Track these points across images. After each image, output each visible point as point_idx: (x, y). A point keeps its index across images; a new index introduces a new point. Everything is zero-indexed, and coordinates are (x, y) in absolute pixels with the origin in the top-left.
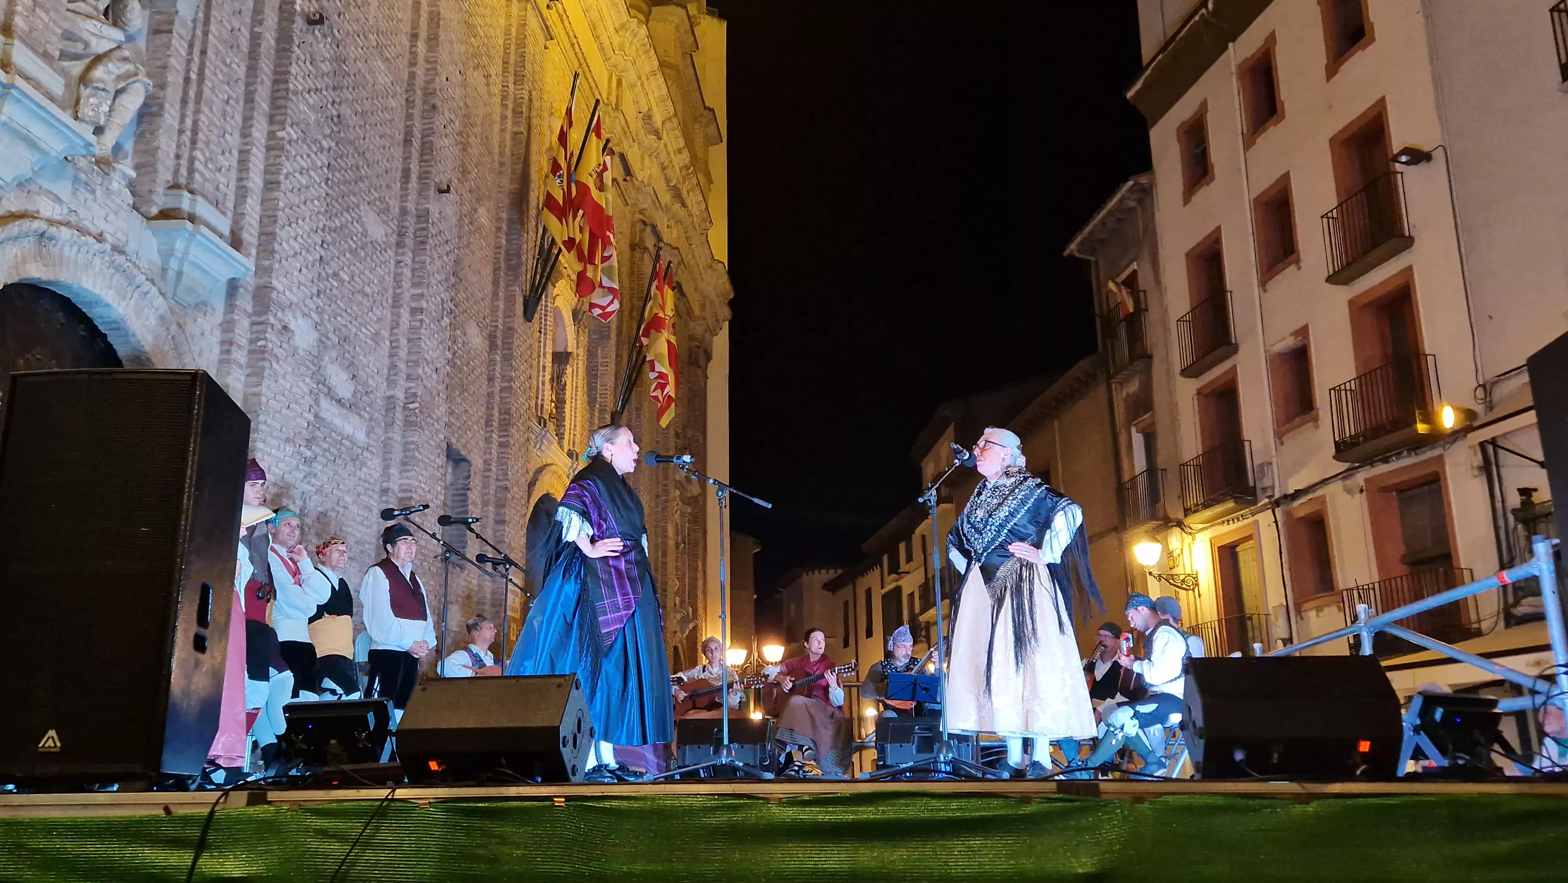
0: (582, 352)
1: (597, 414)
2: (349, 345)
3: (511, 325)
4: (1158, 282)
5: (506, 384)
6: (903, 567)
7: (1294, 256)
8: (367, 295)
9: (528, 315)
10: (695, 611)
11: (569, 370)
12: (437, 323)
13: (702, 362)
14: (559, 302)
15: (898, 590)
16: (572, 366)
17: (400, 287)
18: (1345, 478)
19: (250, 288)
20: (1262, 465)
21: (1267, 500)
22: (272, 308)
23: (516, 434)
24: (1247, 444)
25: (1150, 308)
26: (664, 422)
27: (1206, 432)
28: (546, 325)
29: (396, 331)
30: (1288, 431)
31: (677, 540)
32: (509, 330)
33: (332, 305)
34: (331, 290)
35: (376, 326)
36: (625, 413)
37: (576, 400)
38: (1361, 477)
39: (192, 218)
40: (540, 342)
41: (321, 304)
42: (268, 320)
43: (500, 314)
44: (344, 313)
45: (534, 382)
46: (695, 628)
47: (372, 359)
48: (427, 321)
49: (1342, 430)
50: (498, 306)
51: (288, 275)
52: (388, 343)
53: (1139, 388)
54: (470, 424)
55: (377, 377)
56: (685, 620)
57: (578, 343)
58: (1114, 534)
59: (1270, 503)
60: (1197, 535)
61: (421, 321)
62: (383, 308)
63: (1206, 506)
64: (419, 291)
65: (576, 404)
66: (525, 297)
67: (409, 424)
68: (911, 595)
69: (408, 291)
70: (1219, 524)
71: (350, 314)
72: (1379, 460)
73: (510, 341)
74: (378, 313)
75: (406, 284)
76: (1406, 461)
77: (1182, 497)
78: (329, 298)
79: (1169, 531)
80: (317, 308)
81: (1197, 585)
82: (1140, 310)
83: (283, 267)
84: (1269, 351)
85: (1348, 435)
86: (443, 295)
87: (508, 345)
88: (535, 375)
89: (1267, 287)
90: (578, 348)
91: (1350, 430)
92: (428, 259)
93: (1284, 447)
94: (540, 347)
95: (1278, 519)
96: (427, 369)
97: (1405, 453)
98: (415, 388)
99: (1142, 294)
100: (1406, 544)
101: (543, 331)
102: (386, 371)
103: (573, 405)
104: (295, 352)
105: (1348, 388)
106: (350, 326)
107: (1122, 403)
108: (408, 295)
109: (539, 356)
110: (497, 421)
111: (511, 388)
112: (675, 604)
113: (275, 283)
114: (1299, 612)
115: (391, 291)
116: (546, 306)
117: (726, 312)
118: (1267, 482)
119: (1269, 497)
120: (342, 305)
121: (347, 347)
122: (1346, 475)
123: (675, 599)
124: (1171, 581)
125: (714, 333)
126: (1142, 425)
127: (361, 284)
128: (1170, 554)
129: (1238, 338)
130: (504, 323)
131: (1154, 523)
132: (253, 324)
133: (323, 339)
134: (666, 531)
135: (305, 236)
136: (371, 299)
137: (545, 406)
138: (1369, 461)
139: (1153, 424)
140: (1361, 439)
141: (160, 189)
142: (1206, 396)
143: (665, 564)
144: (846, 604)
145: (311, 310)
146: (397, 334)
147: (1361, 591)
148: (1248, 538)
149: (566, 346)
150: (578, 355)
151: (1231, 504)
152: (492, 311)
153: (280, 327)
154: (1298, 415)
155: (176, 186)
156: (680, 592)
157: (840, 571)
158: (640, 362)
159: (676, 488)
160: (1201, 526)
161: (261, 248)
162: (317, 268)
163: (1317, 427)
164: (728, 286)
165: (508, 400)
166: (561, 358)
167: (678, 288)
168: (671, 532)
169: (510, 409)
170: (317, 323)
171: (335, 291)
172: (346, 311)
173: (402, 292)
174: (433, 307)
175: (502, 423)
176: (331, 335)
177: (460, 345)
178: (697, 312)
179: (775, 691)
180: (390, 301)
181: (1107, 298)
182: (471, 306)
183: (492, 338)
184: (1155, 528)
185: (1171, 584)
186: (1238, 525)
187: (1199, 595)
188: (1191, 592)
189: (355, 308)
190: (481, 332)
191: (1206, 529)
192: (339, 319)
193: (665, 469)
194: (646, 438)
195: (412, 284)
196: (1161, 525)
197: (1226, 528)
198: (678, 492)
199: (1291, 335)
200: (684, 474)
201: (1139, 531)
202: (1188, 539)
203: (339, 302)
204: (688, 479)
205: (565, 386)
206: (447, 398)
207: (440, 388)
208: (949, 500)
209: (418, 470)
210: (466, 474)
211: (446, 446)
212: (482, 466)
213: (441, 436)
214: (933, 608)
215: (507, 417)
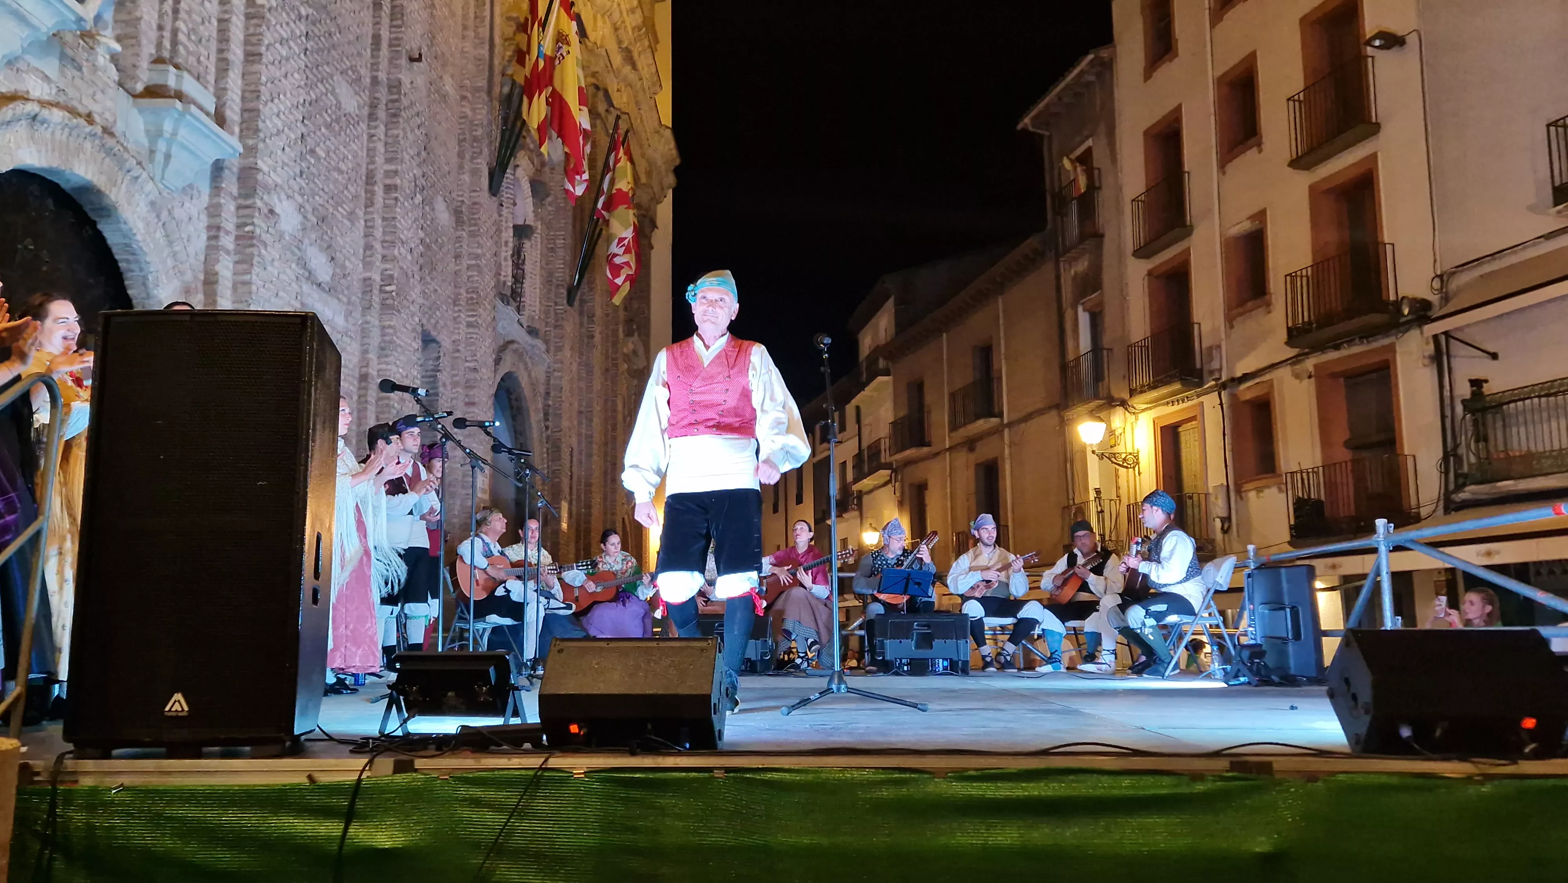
0: (539, 225)
1: (553, 289)
2: (327, 226)
3: (477, 200)
4: (1114, 160)
5: (473, 262)
7: (1253, 141)
8: (343, 172)
9: (494, 188)
11: (527, 244)
12: (410, 200)
13: (647, 231)
14: (519, 174)
16: (531, 240)
17: (373, 162)
18: (1294, 363)
19: (235, 170)
20: (1210, 348)
21: (1214, 383)
22: (257, 191)
24: (1196, 327)
25: (1104, 187)
26: (617, 300)
27: (1155, 314)
28: (507, 198)
29: (371, 210)
30: (1241, 314)
31: (624, 413)
32: (475, 206)
33: (312, 182)
34: (309, 168)
35: (351, 205)
36: (579, 291)
37: (534, 275)
38: (1310, 363)
39: (179, 96)
40: (501, 215)
41: (303, 185)
42: (254, 203)
43: (466, 187)
44: (321, 193)
47: (348, 239)
48: (401, 199)
49: (1295, 315)
50: (464, 180)
51: (273, 156)
52: (363, 222)
53: (1088, 268)
55: (353, 259)
57: (536, 218)
58: (1057, 411)
59: (1216, 385)
60: (1140, 415)
61: (396, 199)
62: (357, 185)
63: (1153, 387)
64: (393, 167)
65: (534, 279)
67: (384, 305)
69: (382, 167)
70: (1164, 404)
71: (327, 193)
72: (1331, 347)
73: (476, 216)
74: (352, 190)
75: (380, 160)
76: (1357, 349)
77: (1128, 378)
78: (309, 176)
79: (1112, 410)
80: (300, 189)
81: (1138, 463)
82: (1094, 189)
83: (267, 147)
84: (1225, 234)
85: (1301, 321)
86: (415, 171)
87: (474, 222)
88: (499, 251)
89: (1227, 169)
90: (536, 222)
91: (1304, 315)
92: (401, 135)
93: (1233, 331)
94: (503, 222)
95: (1224, 402)
96: (402, 249)
97: (1357, 339)
98: (391, 269)
99: (1096, 171)
100: (1352, 428)
101: (504, 204)
102: (361, 252)
103: (532, 280)
104: (281, 237)
105: (1304, 273)
106: (327, 205)
107: (1069, 282)
108: (382, 172)
109: (501, 231)
110: (465, 300)
111: (477, 265)
113: (260, 164)
114: (1238, 491)
115: (364, 166)
116: (509, 181)
117: (671, 180)
118: (1215, 366)
119: (1216, 379)
120: (320, 182)
121: (325, 229)
122: (1296, 360)
124: (1113, 459)
125: (659, 201)
126: (1089, 305)
127: (336, 160)
128: (1112, 433)
129: (1193, 221)
130: (470, 197)
131: (1098, 402)
132: (239, 208)
133: (304, 221)
134: (615, 403)
135: (287, 112)
136: (346, 176)
137: (507, 282)
138: (1320, 347)
139: (1101, 303)
140: (1314, 325)
141: (144, 64)
142: (1158, 277)
145: (293, 191)
146: (372, 213)
147: (1305, 474)
148: (1193, 418)
149: (525, 221)
150: (536, 228)
151: (1177, 386)
152: (458, 185)
153: (266, 211)
154: (1251, 300)
155: (158, 60)
159: (625, 361)
160: (1145, 406)
161: (245, 125)
162: (299, 147)
163: (1270, 312)
164: (674, 152)
165: (475, 278)
166: (522, 232)
168: (619, 406)
169: (476, 287)
170: (300, 205)
171: (312, 168)
172: (323, 190)
173: (376, 168)
174: (407, 184)
175: (469, 302)
176: (311, 217)
177: (427, 221)
178: (644, 179)
180: (364, 178)
181: (1060, 174)
182: (438, 181)
183: (457, 214)
184: (1097, 407)
185: (1113, 462)
186: (1182, 406)
187: (1139, 474)
188: (1131, 470)
189: (331, 186)
190: (448, 207)
191: (1150, 409)
192: (317, 198)
193: (615, 344)
194: (599, 312)
195: (386, 159)
196: (1104, 404)
197: (1170, 409)
198: (626, 366)
199: (1248, 219)
200: (631, 346)
201: (1081, 409)
202: (1131, 418)
203: (316, 180)
204: (635, 352)
205: (524, 260)
206: (420, 279)
207: (414, 269)
208: (886, 372)
209: (396, 355)
210: (436, 355)
211: (421, 329)
212: (450, 347)
213: (417, 319)
214: (867, 478)
215: (474, 296)
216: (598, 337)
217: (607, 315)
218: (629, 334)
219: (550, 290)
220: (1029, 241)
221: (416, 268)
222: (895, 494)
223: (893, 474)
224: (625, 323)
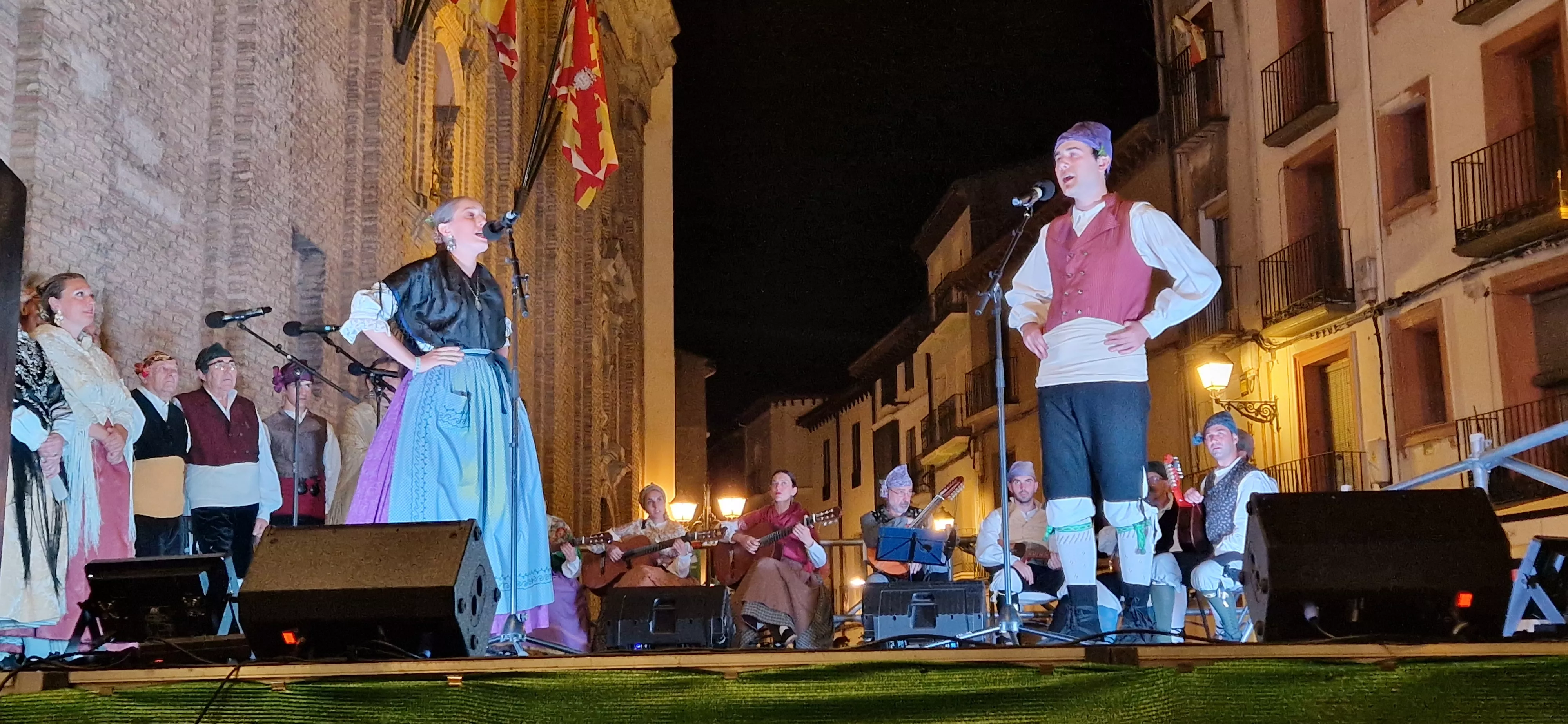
0: (472, 105)
1: (495, 191)
2: (154, 92)
3: (377, 67)
4: (1238, 17)
5: (371, 149)
6: (902, 394)
8: (175, 23)
9: (401, 52)
10: (629, 453)
11: (456, 130)
12: (274, 62)
13: (637, 122)
14: (442, 37)
15: (895, 424)
16: (461, 127)
17: (221, 11)
18: (1465, 277)
19: (14, 11)
20: (1363, 260)
21: (1368, 306)
22: (45, 39)
23: (387, 216)
24: (1345, 234)
25: (1227, 53)
26: (583, 203)
27: (1294, 216)
28: (424, 69)
29: (219, 73)
30: (1400, 215)
31: (605, 361)
32: (374, 75)
33: (130, 34)
34: (126, 16)
35: (191, 67)
36: (532, 190)
37: (467, 171)
38: (1486, 277)
40: (416, 92)
41: (114, 34)
42: (40, 54)
43: (362, 51)
44: (145, 47)
45: (410, 147)
46: (629, 474)
47: (186, 112)
48: (262, 62)
49: (1465, 212)
50: (359, 41)
52: (207, 90)
53: (1211, 162)
54: (323, 201)
55: (192, 135)
56: (616, 464)
57: (468, 94)
58: (1171, 353)
59: (1372, 308)
60: (1277, 351)
61: (253, 60)
62: (200, 41)
63: (1290, 314)
64: (250, 19)
65: (466, 177)
66: (395, 29)
67: (238, 199)
68: (912, 431)
69: (235, 19)
70: (1306, 337)
71: (153, 49)
72: (1510, 255)
73: (375, 89)
74: (193, 47)
75: (231, 8)
76: (1544, 255)
77: (1260, 302)
78: (124, 26)
79: (1242, 347)
80: (109, 39)
81: (1275, 415)
82: (1215, 56)
84: (1378, 112)
85: (1472, 221)
86: (282, 25)
87: (373, 96)
88: (410, 136)
89: (1381, 25)
90: (468, 100)
91: (1475, 215)
93: (1390, 238)
94: (417, 99)
95: (1380, 331)
96: (262, 127)
97: (1544, 243)
98: (249, 152)
99: (1217, 35)
100: (1541, 361)
101: (420, 76)
102: (206, 128)
103: (463, 178)
104: (80, 98)
105: (1477, 158)
106: (154, 65)
107: (1187, 179)
108: (234, 24)
109: (416, 111)
110: (360, 198)
111: (378, 153)
112: (603, 445)
114: (1401, 448)
115: (209, 16)
116: (424, 42)
117: (669, 55)
118: (1369, 284)
119: (1370, 302)
120: (141, 35)
121: (152, 96)
122: (1466, 274)
123: (602, 435)
124: (1244, 411)
125: (653, 84)
126: (1213, 210)
128: (1243, 376)
129: (1338, 94)
130: (367, 64)
131: (1224, 337)
132: (19, 60)
133: (118, 82)
134: (591, 348)
136: (182, 27)
137: (425, 179)
138: (1498, 254)
139: (1226, 208)
140: (1489, 226)
142: (1296, 171)
143: (588, 391)
144: (827, 443)
145: (99, 41)
146: (220, 78)
147: (1480, 422)
148: (1343, 354)
149: (452, 99)
150: (468, 108)
151: (1321, 312)
152: (350, 49)
153: (57, 65)
154: (1409, 197)
156: (610, 428)
157: (819, 401)
158: (552, 121)
159: (603, 290)
160: (1283, 340)
163: (1434, 211)
164: (672, 18)
165: (376, 170)
166: (446, 114)
167: (604, 20)
168: (596, 348)
169: (377, 182)
170: (109, 60)
172: (148, 44)
173: (226, 20)
174: (269, 41)
175: (367, 201)
176: (129, 78)
177: (307, 95)
178: (629, 53)
179: (731, 553)
180: (209, 32)
181: (1173, 37)
182: (321, 41)
183: (351, 85)
184: (1224, 344)
185: (1242, 414)
186: (1330, 338)
187: (1278, 429)
188: (1267, 424)
189: (160, 41)
190: (336, 75)
191: (1290, 343)
192: (140, 55)
193: (589, 266)
194: (562, 224)
195: (240, 8)
196: (1233, 339)
197: (1314, 342)
198: (605, 297)
199: (1406, 91)
200: (613, 272)
201: (1203, 347)
202: (1266, 356)
203: (138, 32)
204: (619, 280)
205: (451, 151)
206: (291, 166)
207: (281, 152)
208: (962, 308)
209: (254, 263)
210: (320, 269)
211: (291, 231)
212: (339, 259)
213: (285, 218)
214: (940, 448)
215: (374, 193)
216: (561, 258)
217: (577, 230)
218: (609, 254)
220: (1136, 127)
221: (284, 152)
222: (974, 467)
223: (972, 441)
224: (603, 238)
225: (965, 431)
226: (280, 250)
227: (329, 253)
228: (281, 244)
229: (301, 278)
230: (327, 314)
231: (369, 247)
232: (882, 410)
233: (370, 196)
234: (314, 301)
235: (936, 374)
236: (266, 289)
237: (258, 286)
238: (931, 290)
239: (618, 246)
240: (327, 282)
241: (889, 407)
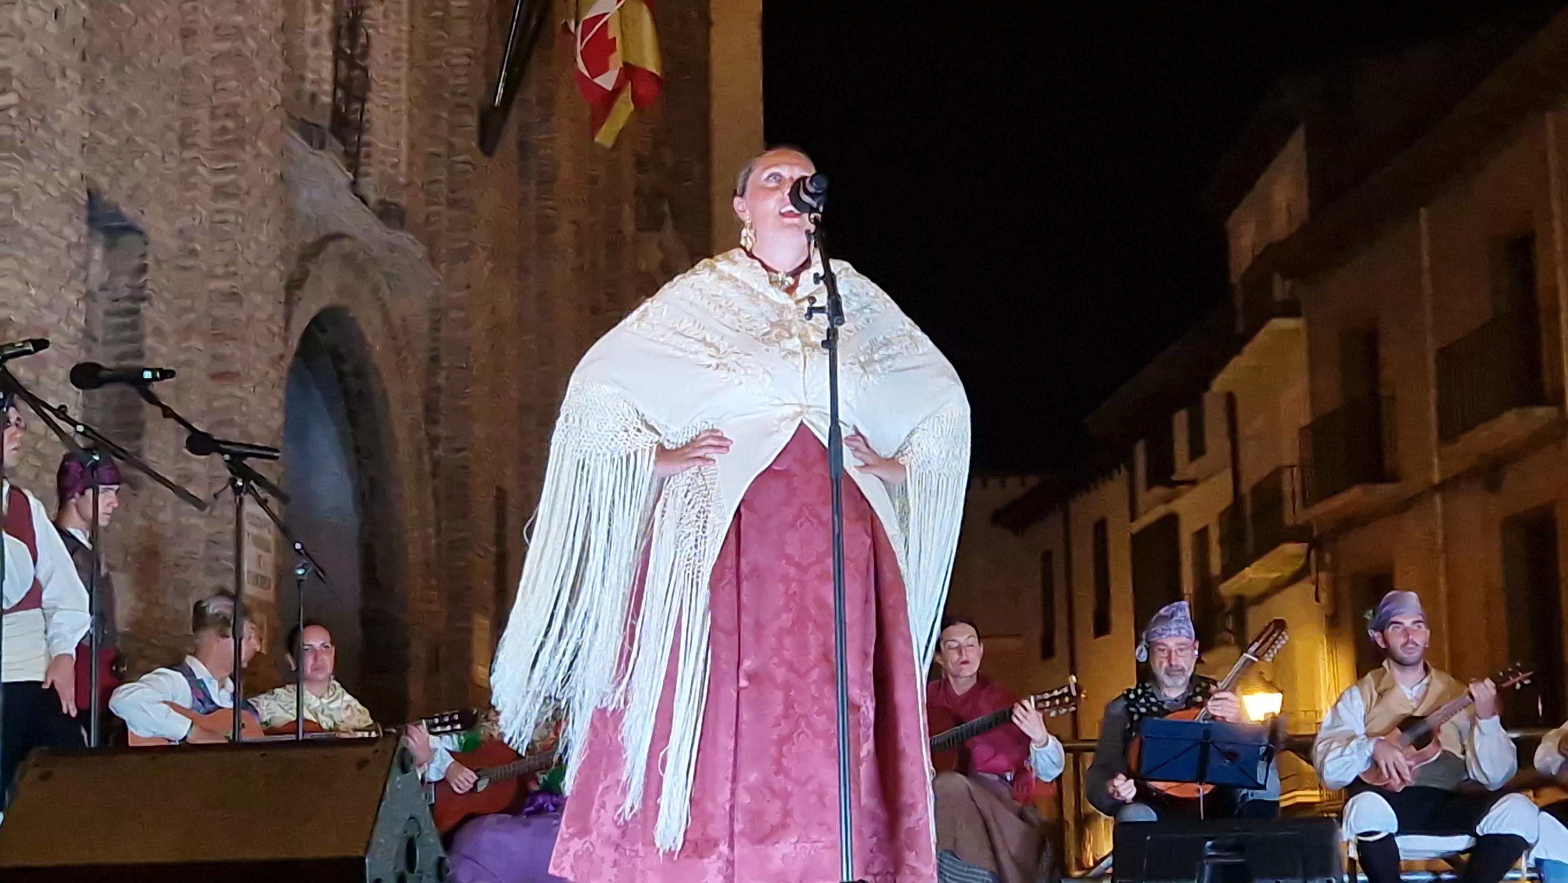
1: (444, 115)
5: (225, 46)
6: (1183, 468)
11: (376, 8)
15: (1171, 522)
23: (254, 165)
26: (606, 136)
36: (512, 111)
37: (395, 80)
54: (139, 139)
65: (395, 91)
68: (1202, 535)
103: (389, 92)
110: (207, 134)
144: (1047, 557)
157: (1032, 481)
175: (219, 139)
194: (566, 173)
205: (367, 46)
206: (83, 80)
207: (66, 56)
208: (1291, 309)
209: (21, 254)
210: (136, 262)
211: (86, 197)
212: (174, 244)
213: (74, 173)
214: (1254, 565)
215: (230, 124)
216: (564, 233)
219: (436, 118)
221: (71, 57)
222: (1317, 599)
223: (1313, 553)
224: (638, 192)
225: (1299, 534)
226: (68, 231)
227: (153, 235)
228: (70, 220)
229: (105, 278)
230: (149, 342)
231: (224, 222)
232: (1144, 496)
233: (224, 130)
234: (128, 320)
235: (1245, 430)
236: (44, 299)
237: (30, 295)
238: (1235, 278)
239: (666, 208)
240: (149, 285)
241: (1159, 491)
